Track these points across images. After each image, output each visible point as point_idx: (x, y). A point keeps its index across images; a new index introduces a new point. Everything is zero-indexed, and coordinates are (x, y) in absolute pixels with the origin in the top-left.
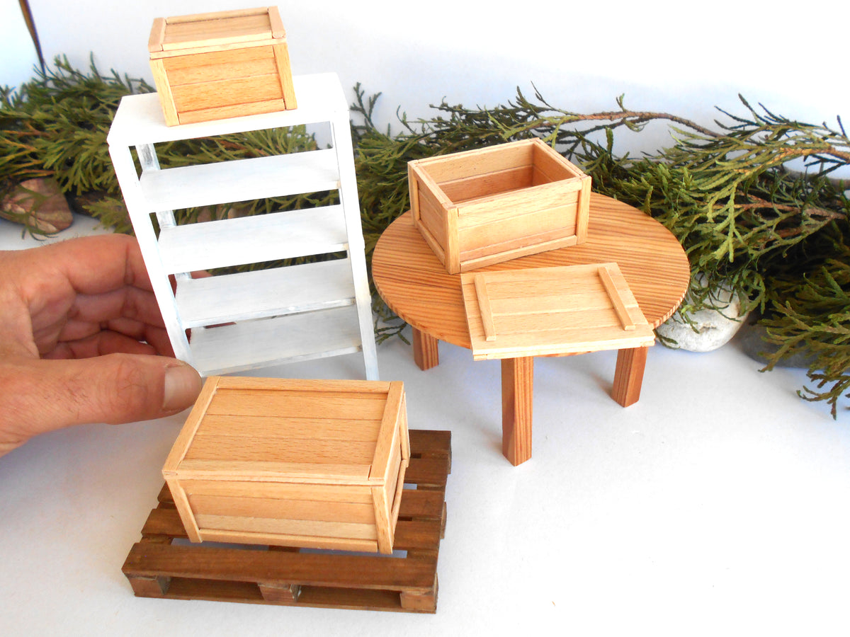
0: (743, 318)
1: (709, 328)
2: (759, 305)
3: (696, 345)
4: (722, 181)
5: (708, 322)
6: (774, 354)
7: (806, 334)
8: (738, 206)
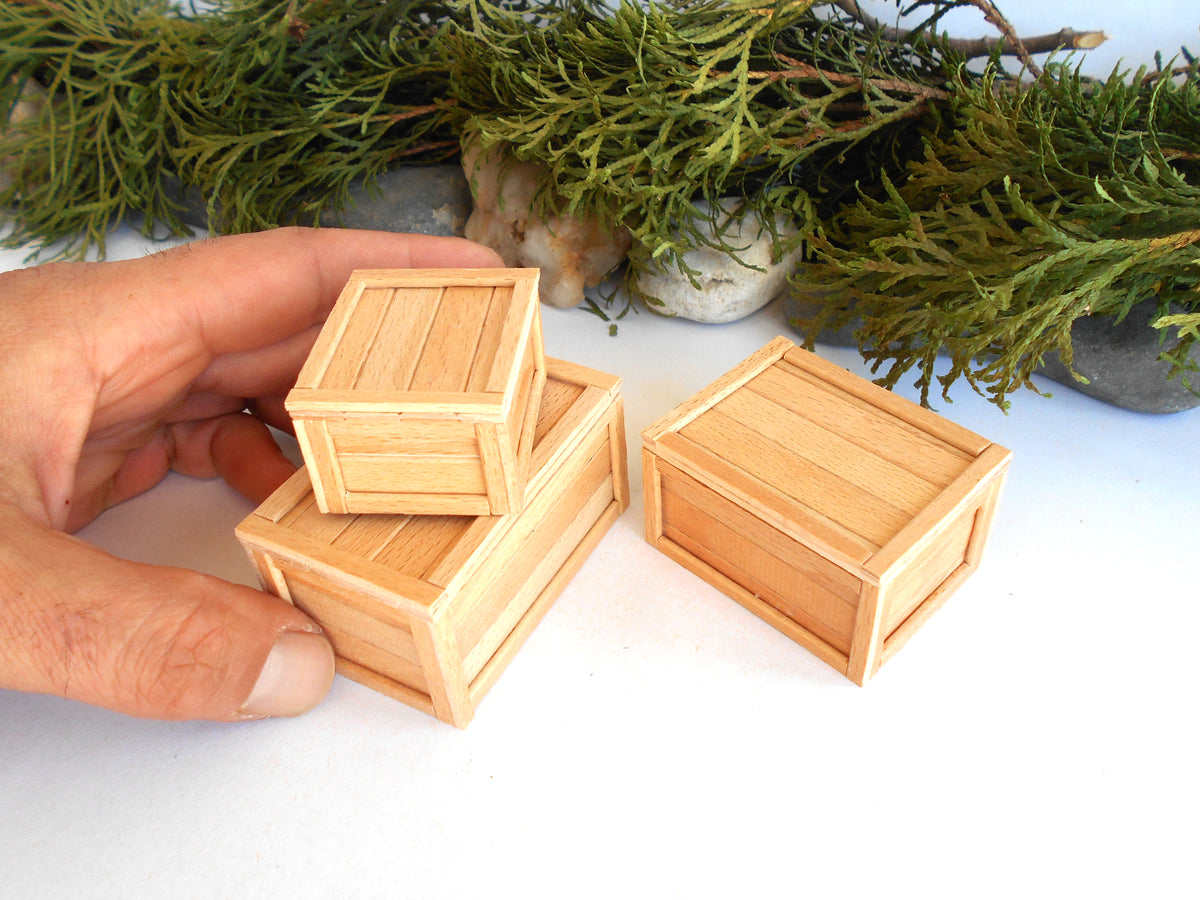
0: (780, 269)
1: (721, 281)
3: (700, 310)
4: (731, 29)
5: (719, 272)
6: (811, 321)
8: (762, 75)
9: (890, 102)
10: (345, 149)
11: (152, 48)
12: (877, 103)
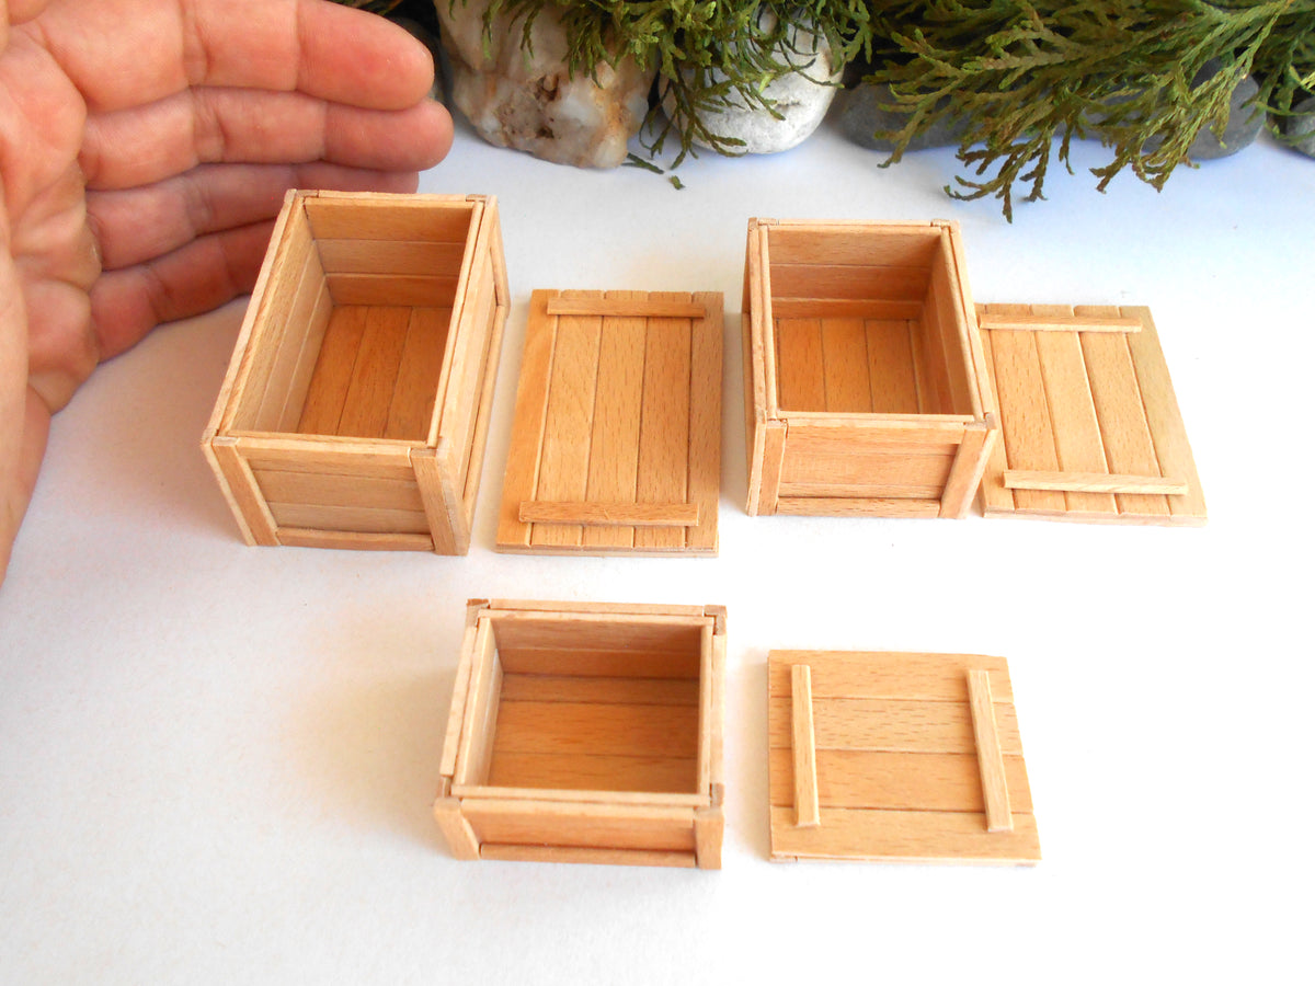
0: (836, 78)
1: (788, 105)
2: (863, 46)
3: (770, 141)
5: (784, 95)
6: (902, 132)
7: (954, 84)
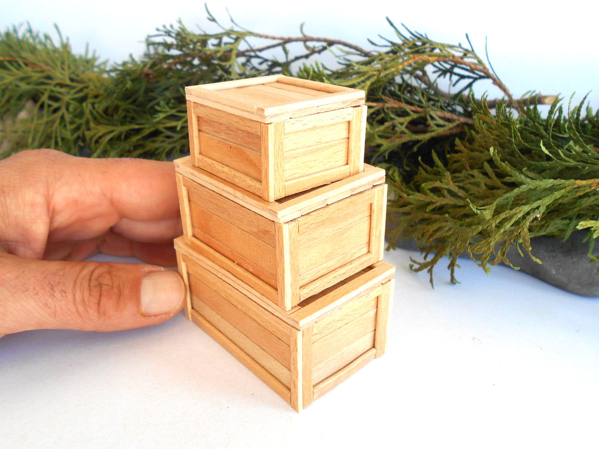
4: (359, 80)
8: (374, 104)
9: (442, 122)
10: (168, 137)
11: (87, 87)
12: (435, 122)
